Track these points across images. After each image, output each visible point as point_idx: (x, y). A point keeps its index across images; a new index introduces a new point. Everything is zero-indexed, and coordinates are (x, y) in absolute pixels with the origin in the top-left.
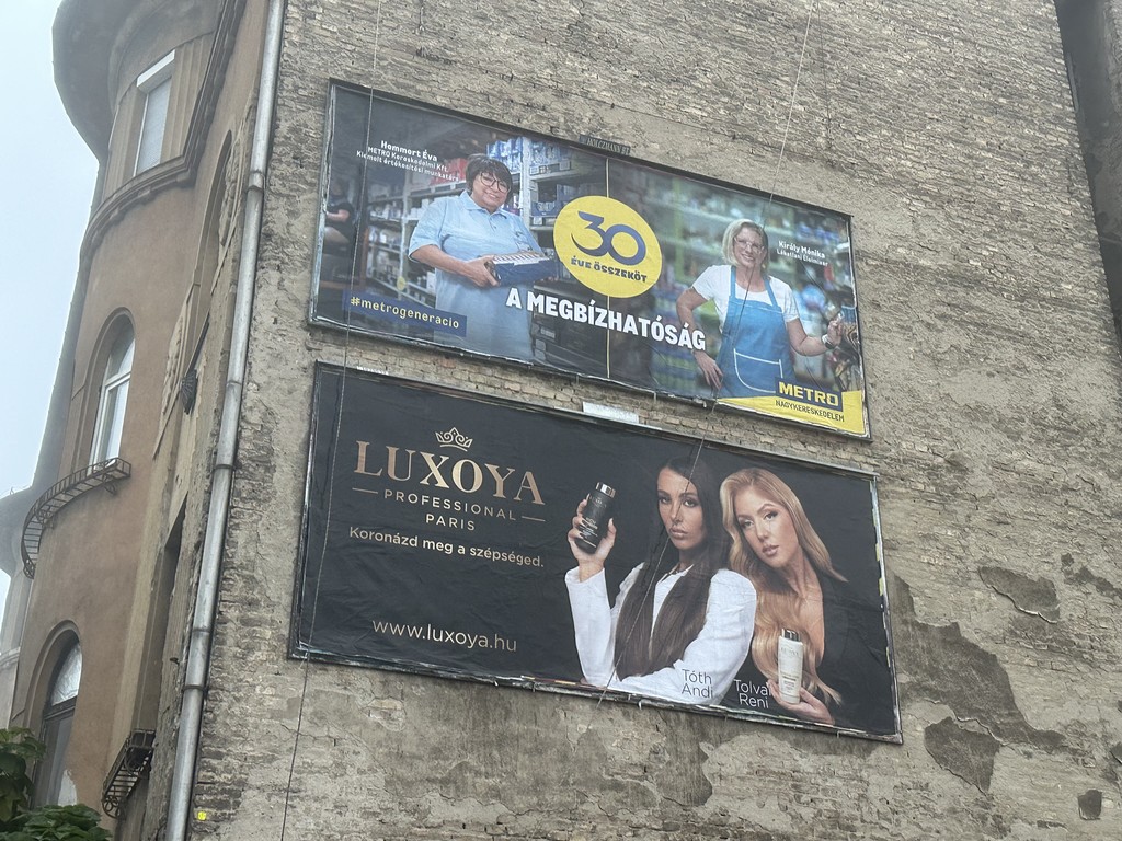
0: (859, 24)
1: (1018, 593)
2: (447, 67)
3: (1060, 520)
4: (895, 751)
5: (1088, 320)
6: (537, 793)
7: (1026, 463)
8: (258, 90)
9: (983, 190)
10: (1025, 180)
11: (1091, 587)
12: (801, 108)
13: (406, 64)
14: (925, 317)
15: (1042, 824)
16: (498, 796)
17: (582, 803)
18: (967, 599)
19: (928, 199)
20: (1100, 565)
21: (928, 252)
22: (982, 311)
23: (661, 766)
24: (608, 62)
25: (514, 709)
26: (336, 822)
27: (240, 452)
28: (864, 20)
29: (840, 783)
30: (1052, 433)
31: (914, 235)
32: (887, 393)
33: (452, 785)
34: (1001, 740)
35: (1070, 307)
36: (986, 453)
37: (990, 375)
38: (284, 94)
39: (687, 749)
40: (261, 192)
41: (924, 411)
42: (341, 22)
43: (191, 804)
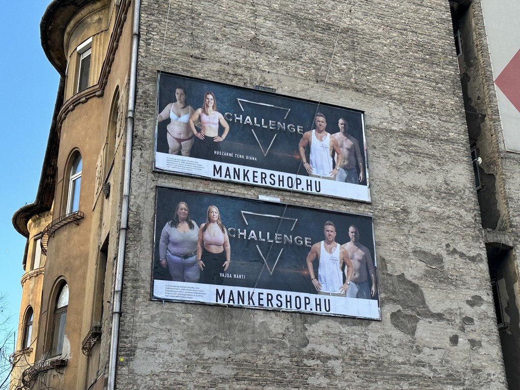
0: (369, 28)
1: (428, 260)
2: (203, 61)
3: (445, 230)
4: (378, 323)
5: (460, 147)
6: (244, 346)
7: (432, 208)
8: (129, 76)
9: (418, 96)
10: (435, 90)
11: (457, 256)
12: (344, 67)
13: (186, 61)
14: (393, 151)
15: (435, 348)
16: (229, 348)
17: (260, 349)
18: (407, 263)
19: (396, 101)
20: (461, 247)
21: (395, 124)
22: (416, 147)
23: (290, 334)
24: (267, 53)
25: (234, 315)
26: (170, 359)
27: (129, 223)
28: (371, 27)
29: (357, 336)
30: (443, 195)
31: (390, 117)
32: (377, 183)
33: (212, 345)
34: (419, 317)
35: (452, 142)
36: (417, 205)
37: (419, 173)
38: (140, 78)
39: (299, 327)
40: (133, 119)
41: (392, 189)
42: (160, 46)
43: (117, 356)
